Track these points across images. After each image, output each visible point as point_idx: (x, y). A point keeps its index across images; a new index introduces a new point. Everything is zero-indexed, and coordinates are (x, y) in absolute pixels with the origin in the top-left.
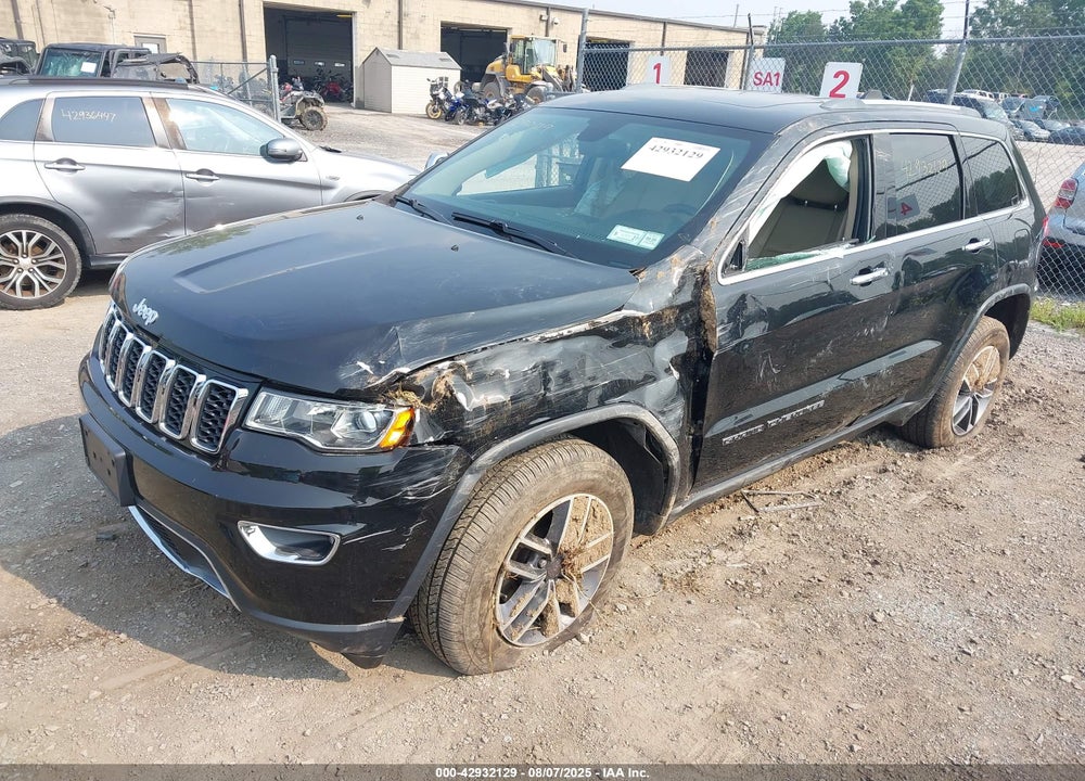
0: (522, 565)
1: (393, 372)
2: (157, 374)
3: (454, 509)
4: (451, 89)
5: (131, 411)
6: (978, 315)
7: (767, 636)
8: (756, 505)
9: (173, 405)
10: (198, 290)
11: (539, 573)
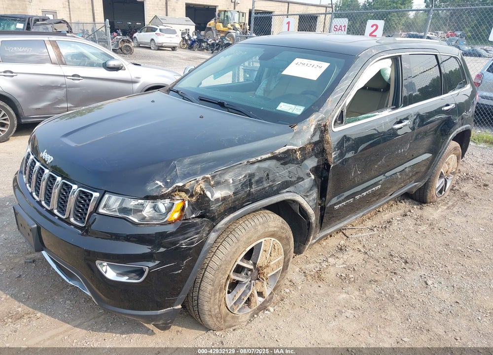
0: (239, 275)
1: (175, 186)
2: (52, 184)
3: (206, 250)
4: (191, 34)
5: (39, 203)
6: (449, 141)
7: (359, 303)
8: (347, 234)
9: (61, 201)
10: (73, 145)
11: (247, 278)
